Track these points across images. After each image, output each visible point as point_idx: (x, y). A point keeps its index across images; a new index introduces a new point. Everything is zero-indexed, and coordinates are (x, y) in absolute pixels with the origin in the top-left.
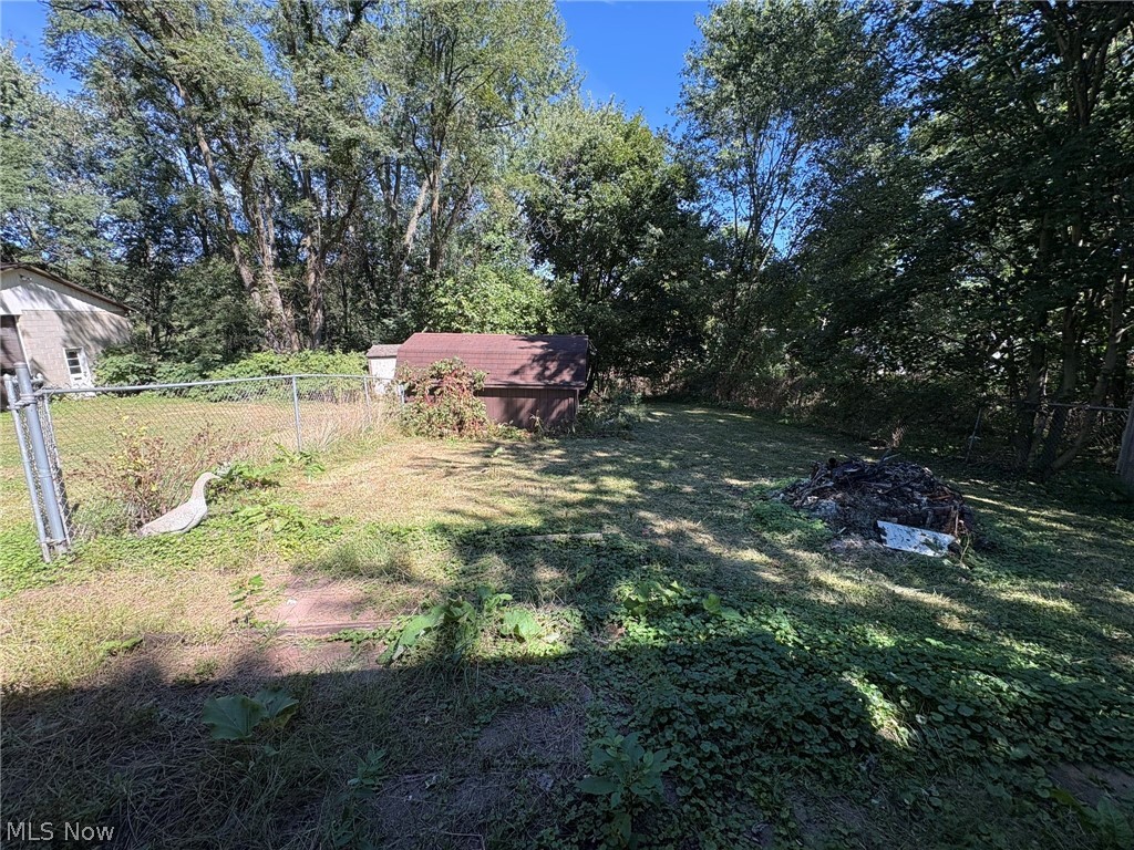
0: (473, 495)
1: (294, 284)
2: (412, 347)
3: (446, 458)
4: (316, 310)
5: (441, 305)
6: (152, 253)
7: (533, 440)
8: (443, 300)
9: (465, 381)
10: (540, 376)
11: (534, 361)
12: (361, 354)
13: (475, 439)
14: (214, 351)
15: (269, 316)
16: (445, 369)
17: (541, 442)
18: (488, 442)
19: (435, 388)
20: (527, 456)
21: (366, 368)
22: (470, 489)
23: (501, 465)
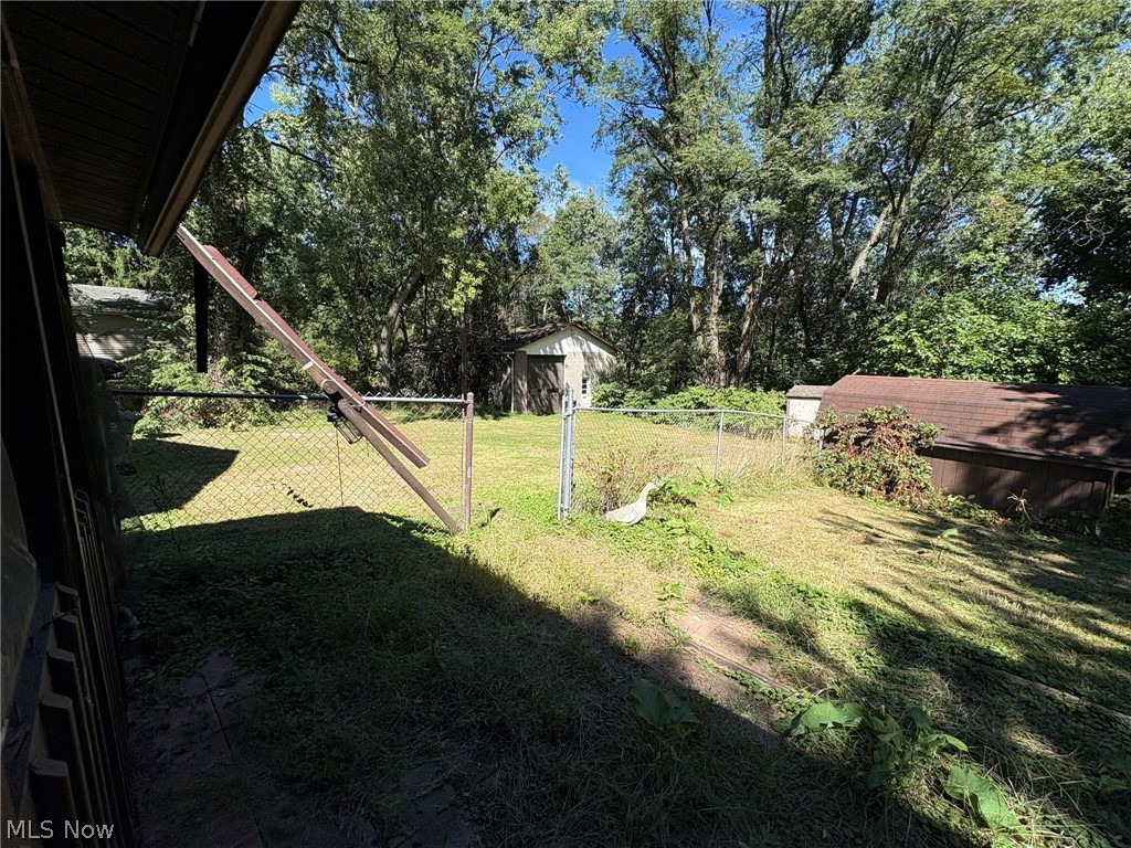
0: (904, 579)
1: (731, 328)
2: (842, 391)
3: (866, 522)
4: (746, 351)
5: (883, 344)
6: (637, 309)
7: (1006, 528)
8: (888, 339)
9: (906, 435)
10: (1039, 442)
11: (1029, 418)
12: (782, 393)
13: (908, 506)
14: (663, 383)
15: (706, 355)
16: (880, 418)
17: (1025, 536)
18: (928, 515)
19: (864, 438)
20: (995, 549)
21: (784, 408)
22: (899, 570)
23: (948, 550)
